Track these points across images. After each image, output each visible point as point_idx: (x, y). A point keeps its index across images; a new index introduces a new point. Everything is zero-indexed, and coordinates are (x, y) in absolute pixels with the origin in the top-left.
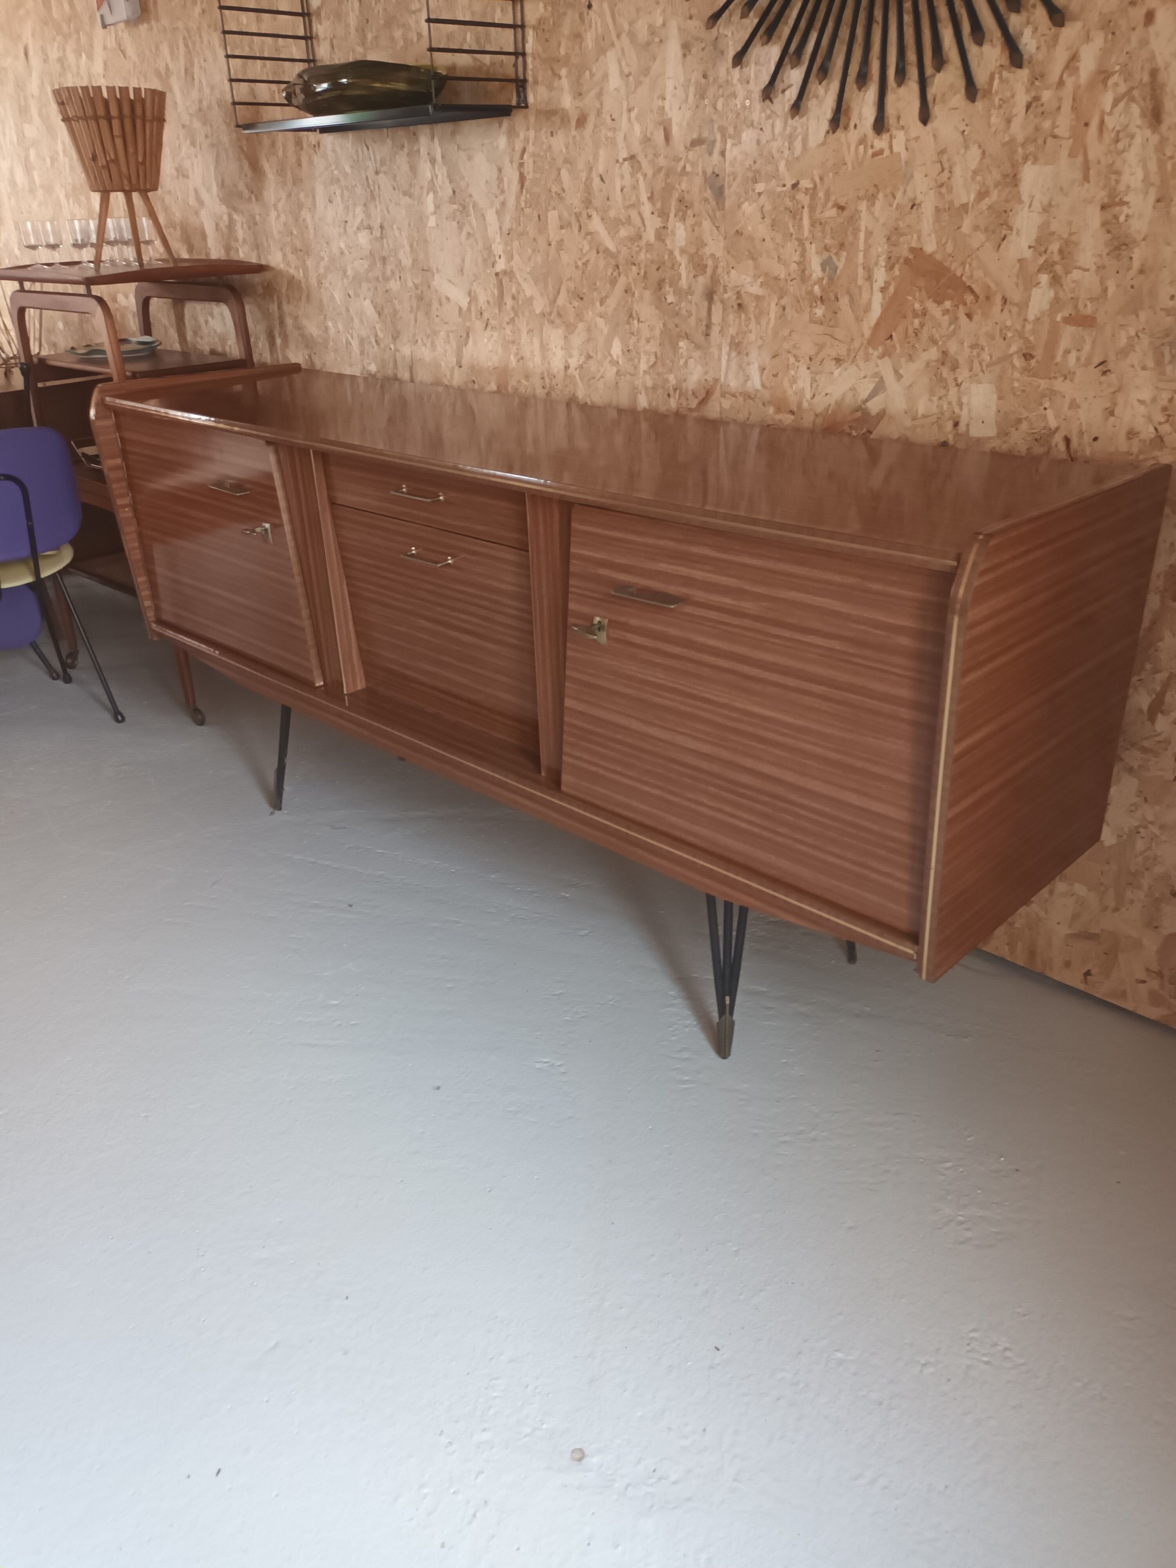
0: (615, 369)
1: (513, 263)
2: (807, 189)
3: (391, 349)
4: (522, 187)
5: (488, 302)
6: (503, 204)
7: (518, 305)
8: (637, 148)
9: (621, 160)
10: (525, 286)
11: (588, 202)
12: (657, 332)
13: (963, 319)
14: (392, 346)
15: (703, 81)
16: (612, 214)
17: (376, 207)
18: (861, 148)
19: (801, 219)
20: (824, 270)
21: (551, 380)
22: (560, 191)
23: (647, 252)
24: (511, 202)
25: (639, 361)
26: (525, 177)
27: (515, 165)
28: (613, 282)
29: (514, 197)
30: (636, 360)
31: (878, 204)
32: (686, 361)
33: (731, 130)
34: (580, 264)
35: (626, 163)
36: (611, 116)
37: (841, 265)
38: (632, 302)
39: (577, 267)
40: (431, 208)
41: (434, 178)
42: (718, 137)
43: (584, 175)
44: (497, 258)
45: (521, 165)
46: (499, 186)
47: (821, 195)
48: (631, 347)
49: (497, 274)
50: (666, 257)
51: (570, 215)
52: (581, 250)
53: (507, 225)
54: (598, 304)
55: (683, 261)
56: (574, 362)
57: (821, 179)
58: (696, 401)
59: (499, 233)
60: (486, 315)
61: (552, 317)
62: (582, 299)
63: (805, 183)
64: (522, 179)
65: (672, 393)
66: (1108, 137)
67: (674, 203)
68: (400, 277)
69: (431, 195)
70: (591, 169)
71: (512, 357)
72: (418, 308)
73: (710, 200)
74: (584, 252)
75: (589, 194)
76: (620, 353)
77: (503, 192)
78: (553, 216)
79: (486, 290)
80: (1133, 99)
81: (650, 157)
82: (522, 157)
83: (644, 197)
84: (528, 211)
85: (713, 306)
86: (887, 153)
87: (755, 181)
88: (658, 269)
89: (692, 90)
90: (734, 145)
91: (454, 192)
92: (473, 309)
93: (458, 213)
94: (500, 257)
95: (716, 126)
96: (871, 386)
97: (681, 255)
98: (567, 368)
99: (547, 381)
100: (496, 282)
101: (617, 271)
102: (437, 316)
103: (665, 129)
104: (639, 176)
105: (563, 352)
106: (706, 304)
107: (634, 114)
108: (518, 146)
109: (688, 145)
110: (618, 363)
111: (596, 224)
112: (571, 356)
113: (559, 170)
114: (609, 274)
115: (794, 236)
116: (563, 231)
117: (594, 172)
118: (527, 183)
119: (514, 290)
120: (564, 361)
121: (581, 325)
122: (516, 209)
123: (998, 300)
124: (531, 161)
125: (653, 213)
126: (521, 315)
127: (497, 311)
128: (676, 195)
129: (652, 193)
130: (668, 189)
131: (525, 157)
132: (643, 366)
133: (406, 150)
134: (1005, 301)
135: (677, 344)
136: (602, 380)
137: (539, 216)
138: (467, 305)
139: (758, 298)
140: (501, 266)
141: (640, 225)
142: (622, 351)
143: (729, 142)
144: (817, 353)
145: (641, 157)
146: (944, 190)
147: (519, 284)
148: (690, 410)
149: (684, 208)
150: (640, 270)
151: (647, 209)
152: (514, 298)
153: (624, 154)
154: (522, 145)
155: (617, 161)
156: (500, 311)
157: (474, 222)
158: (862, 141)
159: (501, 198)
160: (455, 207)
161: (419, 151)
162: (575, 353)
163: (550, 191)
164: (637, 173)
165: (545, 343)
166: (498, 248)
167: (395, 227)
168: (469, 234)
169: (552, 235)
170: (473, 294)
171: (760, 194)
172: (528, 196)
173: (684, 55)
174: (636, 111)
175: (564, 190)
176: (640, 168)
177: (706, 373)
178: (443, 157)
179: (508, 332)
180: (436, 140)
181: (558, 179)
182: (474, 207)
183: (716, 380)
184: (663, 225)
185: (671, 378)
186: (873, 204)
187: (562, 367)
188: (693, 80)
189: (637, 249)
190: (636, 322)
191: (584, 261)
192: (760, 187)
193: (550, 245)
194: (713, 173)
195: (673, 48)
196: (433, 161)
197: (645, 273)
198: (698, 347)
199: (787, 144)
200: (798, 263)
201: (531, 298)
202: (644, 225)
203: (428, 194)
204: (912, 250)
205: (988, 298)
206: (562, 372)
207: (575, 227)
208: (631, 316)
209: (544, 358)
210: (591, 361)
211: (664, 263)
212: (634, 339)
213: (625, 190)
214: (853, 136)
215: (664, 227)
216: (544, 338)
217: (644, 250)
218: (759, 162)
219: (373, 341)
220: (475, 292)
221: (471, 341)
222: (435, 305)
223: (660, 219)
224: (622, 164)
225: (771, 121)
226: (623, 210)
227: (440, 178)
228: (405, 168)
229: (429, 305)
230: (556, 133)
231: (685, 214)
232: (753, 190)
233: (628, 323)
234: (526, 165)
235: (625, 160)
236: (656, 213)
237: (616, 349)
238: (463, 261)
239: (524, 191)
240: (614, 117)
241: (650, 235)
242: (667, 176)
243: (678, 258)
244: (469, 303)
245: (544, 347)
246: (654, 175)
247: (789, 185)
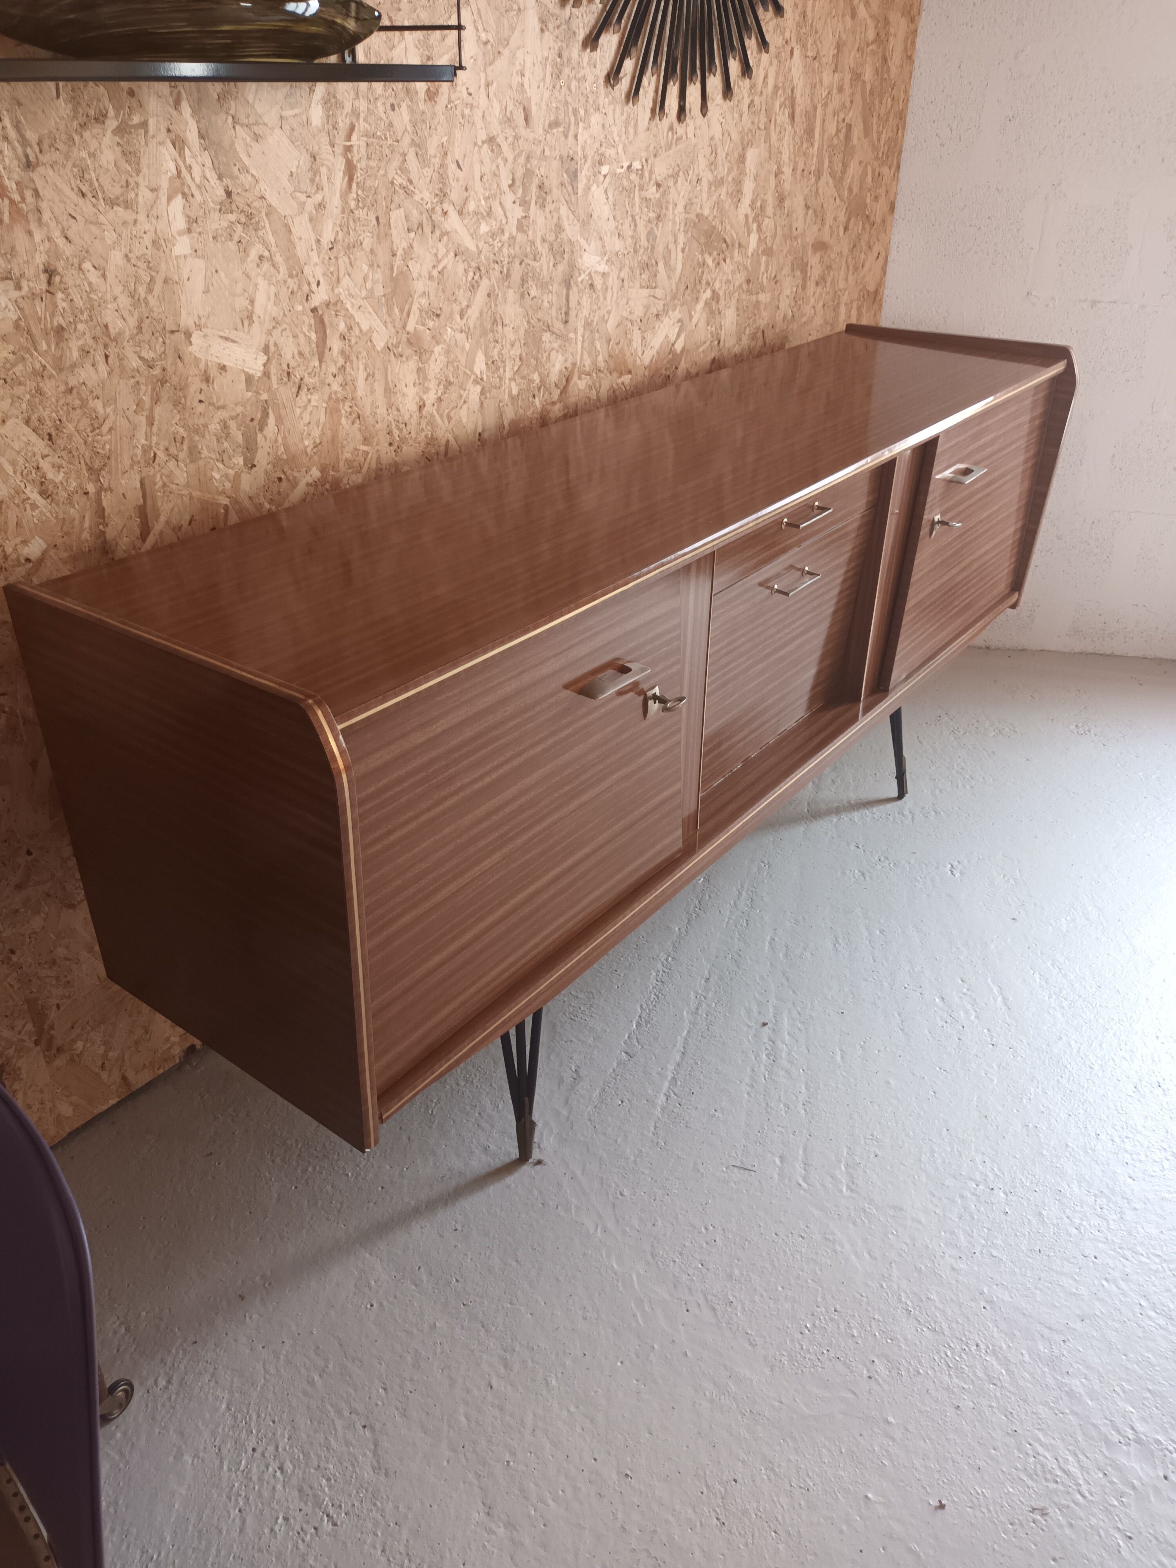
0: (478, 388)
1: (339, 290)
2: (637, 170)
3: (86, 493)
4: (351, 180)
5: (301, 354)
6: (321, 206)
7: (350, 346)
8: (496, 128)
9: (480, 143)
10: (358, 316)
11: (442, 195)
12: (522, 332)
13: (722, 262)
14: (91, 488)
15: (558, 60)
16: (472, 206)
17: (30, 233)
18: (670, 133)
19: (634, 197)
20: (648, 240)
21: (401, 430)
22: (405, 183)
23: (509, 246)
24: (334, 203)
25: (504, 371)
26: (355, 167)
27: (339, 150)
28: (474, 287)
29: (338, 195)
30: (501, 370)
31: (680, 180)
32: (549, 354)
33: (582, 112)
34: (435, 273)
35: (486, 146)
36: (467, 89)
37: (658, 234)
38: (496, 305)
39: (431, 277)
40: (180, 223)
41: (184, 172)
42: (572, 119)
43: (437, 161)
44: (314, 286)
45: (348, 149)
46: (312, 181)
47: (647, 174)
48: (496, 357)
49: (314, 310)
50: (529, 249)
51: (421, 213)
52: (436, 255)
53: (328, 237)
54: (458, 317)
55: (543, 249)
56: (430, 398)
57: (647, 160)
58: (559, 391)
59: (315, 247)
60: (297, 374)
61: (400, 349)
62: (438, 316)
63: (637, 165)
64: (350, 169)
65: (536, 392)
66: (778, 129)
67: (534, 189)
68: (107, 357)
69: (179, 201)
70: (446, 154)
71: (343, 421)
72: (156, 400)
73: (567, 185)
74: (440, 257)
75: (444, 184)
76: (484, 367)
77: (319, 188)
78: (397, 216)
79: (295, 336)
80: (785, 106)
81: (510, 139)
82: (349, 138)
83: (505, 182)
84: (360, 214)
85: (571, 292)
86: (684, 137)
87: (601, 163)
88: (521, 264)
89: (549, 69)
90: (585, 128)
91: (229, 194)
92: (273, 371)
93: (239, 228)
94: (318, 284)
95: (570, 109)
96: (677, 330)
97: (542, 245)
98: (421, 408)
99: (396, 433)
100: (312, 321)
101: (478, 274)
102: (201, 401)
103: (524, 108)
104: (500, 161)
105: (416, 389)
106: (565, 291)
107: (492, 89)
108: (343, 123)
109: (546, 127)
110: (482, 379)
111: (453, 222)
112: (427, 390)
113: (405, 155)
114: (470, 278)
115: (629, 213)
116: (412, 235)
117: (449, 157)
118: (359, 175)
119: (342, 326)
120: (418, 398)
121: (438, 349)
122: (343, 212)
123: (737, 245)
124: (363, 144)
125: (514, 202)
126: (355, 359)
127: (317, 364)
128: (536, 182)
129: (513, 180)
130: (529, 173)
131: (354, 137)
132: (508, 374)
133: (112, 123)
134: (740, 244)
135: (541, 339)
136: (465, 407)
137: (377, 219)
138: (262, 368)
139: (604, 275)
140: (320, 297)
141: (503, 217)
142: (487, 364)
143: (581, 125)
144: (645, 314)
145: (501, 140)
146: (713, 167)
147: (351, 317)
148: (554, 403)
149: (544, 195)
150: (502, 267)
151: (509, 198)
152: (343, 337)
153: (482, 136)
154: (348, 121)
155: (476, 144)
156: (321, 362)
157: (271, 238)
158: (671, 128)
159: (318, 197)
160: (232, 217)
161: (144, 125)
162: (432, 385)
163: (392, 183)
164: (498, 157)
165: (391, 386)
166: (314, 270)
167: (87, 265)
168: (261, 258)
169: (396, 241)
170: (272, 348)
171: (605, 176)
172: (360, 192)
173: (542, 30)
174: (495, 85)
175: (411, 182)
176: (501, 152)
177: (566, 361)
178: (201, 136)
179: (336, 387)
180: (186, 109)
181: (403, 169)
182: (267, 214)
183: (574, 364)
184: (524, 215)
185: (536, 377)
186: (676, 182)
187: (415, 408)
188: (550, 59)
189: (500, 245)
190: (500, 327)
191: (440, 268)
192: (605, 169)
193: (394, 255)
194: (568, 156)
195: (532, 21)
196: (179, 143)
197: (508, 270)
198: (558, 336)
199: (624, 129)
200: (632, 237)
201: (371, 330)
202: (506, 217)
203: (170, 199)
204: (697, 216)
205: (733, 245)
206: (416, 416)
207: (428, 229)
208: (495, 321)
209: (390, 406)
210: (452, 388)
211: (526, 256)
212: (499, 346)
213: (485, 177)
214: (666, 122)
215: (526, 217)
216: (389, 378)
217: (506, 245)
218: (604, 145)
219: (35, 496)
220: (276, 345)
221: (272, 420)
222: (195, 384)
223: (521, 208)
224: (480, 147)
225: (612, 106)
226: (483, 202)
227: (197, 172)
228: (109, 156)
229: (182, 388)
230: (400, 106)
231: (545, 199)
232: (600, 173)
233: (492, 331)
234: (355, 149)
235: (483, 142)
236: (518, 203)
237: (480, 365)
238: (252, 302)
239: (354, 186)
240: (471, 90)
241: (512, 228)
242: (528, 159)
243: (540, 248)
244: (264, 365)
245: (389, 391)
246: (515, 159)
247: (625, 167)
